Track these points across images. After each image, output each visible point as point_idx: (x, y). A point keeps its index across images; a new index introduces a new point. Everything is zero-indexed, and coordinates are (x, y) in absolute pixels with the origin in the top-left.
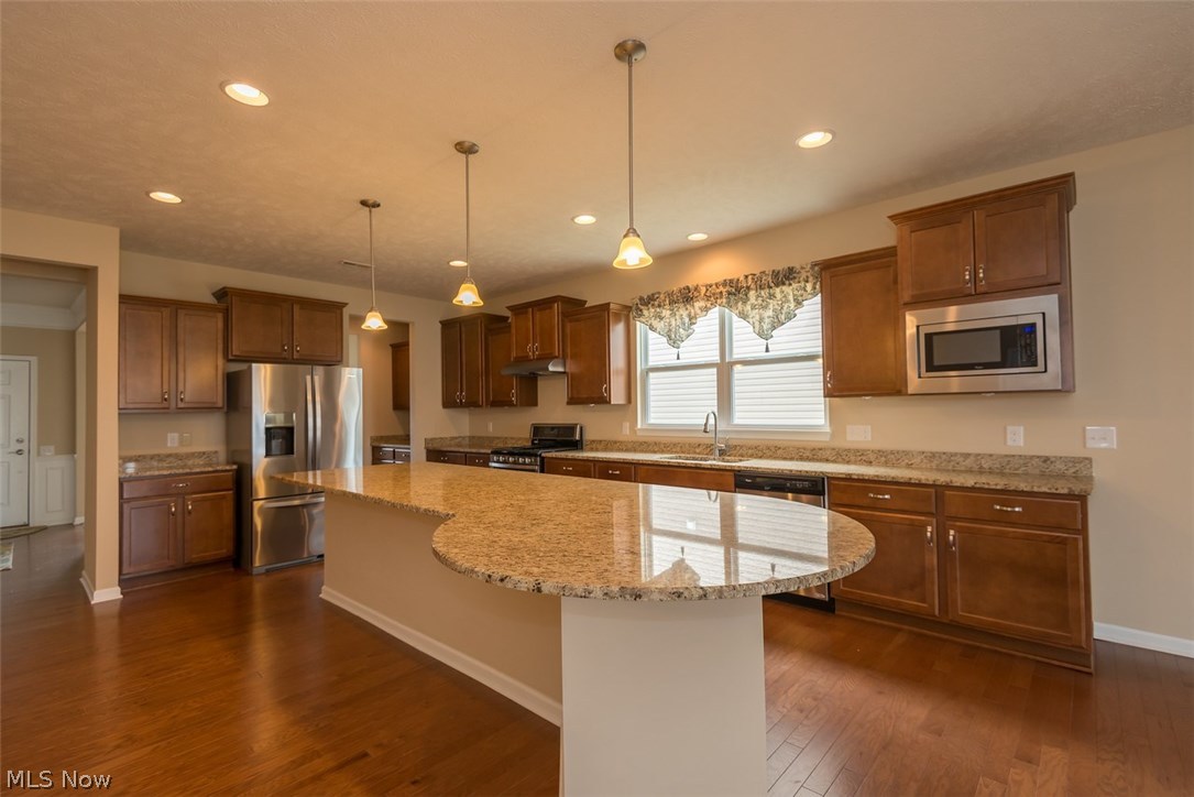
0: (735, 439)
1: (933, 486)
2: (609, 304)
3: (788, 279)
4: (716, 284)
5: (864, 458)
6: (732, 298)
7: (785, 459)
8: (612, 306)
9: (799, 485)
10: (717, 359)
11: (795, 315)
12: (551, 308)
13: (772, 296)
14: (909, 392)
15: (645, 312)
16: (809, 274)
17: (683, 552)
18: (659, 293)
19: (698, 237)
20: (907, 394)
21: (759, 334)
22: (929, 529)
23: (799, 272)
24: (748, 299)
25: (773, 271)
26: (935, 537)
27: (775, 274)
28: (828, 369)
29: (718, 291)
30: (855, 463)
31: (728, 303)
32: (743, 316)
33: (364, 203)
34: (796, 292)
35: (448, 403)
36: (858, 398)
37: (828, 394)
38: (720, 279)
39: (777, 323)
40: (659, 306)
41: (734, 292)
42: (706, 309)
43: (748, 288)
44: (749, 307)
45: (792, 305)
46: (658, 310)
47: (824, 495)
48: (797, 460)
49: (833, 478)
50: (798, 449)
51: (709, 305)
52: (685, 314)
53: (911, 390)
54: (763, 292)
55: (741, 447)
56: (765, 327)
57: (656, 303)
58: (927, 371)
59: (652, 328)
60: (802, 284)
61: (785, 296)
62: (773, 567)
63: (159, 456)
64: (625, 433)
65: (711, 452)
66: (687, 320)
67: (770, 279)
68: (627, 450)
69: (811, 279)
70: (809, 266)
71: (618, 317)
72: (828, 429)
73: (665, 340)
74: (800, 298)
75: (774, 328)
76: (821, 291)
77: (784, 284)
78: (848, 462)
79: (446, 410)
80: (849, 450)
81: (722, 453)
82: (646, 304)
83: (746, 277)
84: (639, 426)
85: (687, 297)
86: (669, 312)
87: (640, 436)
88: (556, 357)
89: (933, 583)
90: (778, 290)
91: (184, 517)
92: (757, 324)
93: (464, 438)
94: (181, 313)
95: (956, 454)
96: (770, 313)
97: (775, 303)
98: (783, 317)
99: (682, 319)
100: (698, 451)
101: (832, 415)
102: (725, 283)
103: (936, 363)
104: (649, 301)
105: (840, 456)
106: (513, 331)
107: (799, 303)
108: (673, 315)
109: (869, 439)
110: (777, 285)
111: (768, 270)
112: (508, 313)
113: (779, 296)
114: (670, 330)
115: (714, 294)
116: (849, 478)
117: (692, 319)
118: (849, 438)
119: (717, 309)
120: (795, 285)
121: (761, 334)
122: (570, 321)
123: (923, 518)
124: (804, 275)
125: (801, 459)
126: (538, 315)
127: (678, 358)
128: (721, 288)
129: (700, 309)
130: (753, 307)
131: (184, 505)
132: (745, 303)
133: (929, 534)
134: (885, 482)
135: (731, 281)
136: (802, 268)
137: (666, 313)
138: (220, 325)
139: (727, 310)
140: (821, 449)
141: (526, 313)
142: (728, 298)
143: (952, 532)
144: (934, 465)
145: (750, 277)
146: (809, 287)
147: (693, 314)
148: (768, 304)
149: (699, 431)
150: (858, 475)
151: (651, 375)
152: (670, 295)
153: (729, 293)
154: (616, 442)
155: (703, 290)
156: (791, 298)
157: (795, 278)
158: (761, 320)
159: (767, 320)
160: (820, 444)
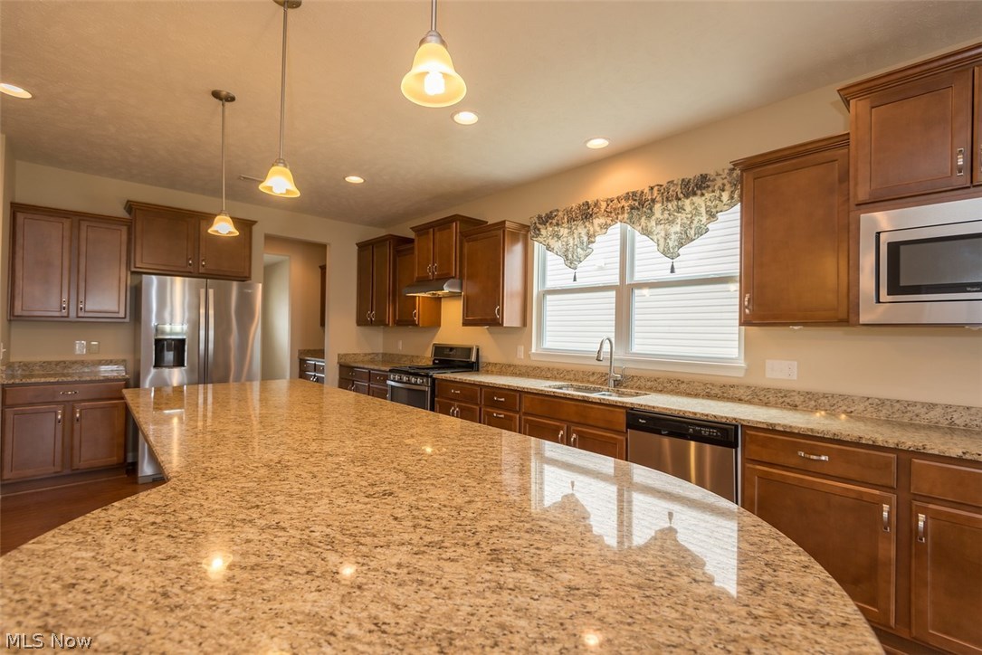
0: (632, 368)
1: (895, 450)
2: (504, 222)
3: (700, 188)
4: (618, 198)
5: (788, 400)
6: (635, 212)
7: (689, 395)
8: (507, 224)
9: (705, 432)
10: (615, 280)
11: (707, 230)
12: (450, 228)
13: (680, 209)
14: (861, 322)
15: (543, 232)
16: (725, 181)
17: (573, 486)
18: (558, 210)
19: (598, 144)
20: (857, 324)
21: (664, 253)
22: (886, 507)
23: (714, 180)
24: (652, 214)
25: (683, 180)
26: (894, 519)
27: (685, 183)
28: (746, 293)
29: (619, 205)
30: (776, 406)
31: (630, 218)
32: (647, 232)
33: (216, 95)
34: (709, 203)
35: (362, 321)
36: (786, 328)
37: (745, 322)
38: (622, 192)
39: (684, 240)
40: (558, 225)
41: (637, 206)
42: (606, 226)
43: (653, 201)
44: (653, 223)
45: (704, 219)
46: (556, 228)
47: (736, 447)
48: (703, 397)
49: (748, 428)
50: (705, 385)
51: (609, 222)
52: (583, 231)
53: (863, 319)
54: (670, 206)
55: (639, 378)
56: (671, 245)
57: (554, 221)
58: (889, 293)
59: (549, 248)
60: (717, 193)
61: (696, 208)
62: (670, 515)
63: (65, 362)
64: (520, 357)
65: (605, 382)
66: (585, 239)
67: (679, 190)
68: (521, 375)
69: (727, 187)
70: (726, 171)
71: (515, 237)
72: (742, 364)
73: (562, 260)
74: (714, 210)
75: (681, 245)
76: (741, 201)
77: (695, 194)
78: (767, 404)
79: (359, 327)
80: (768, 390)
81: (618, 383)
82: (544, 223)
83: (652, 188)
84: (533, 350)
85: (586, 213)
86: (566, 231)
87: (535, 361)
88: (453, 277)
89: (889, 582)
90: (687, 202)
91: (72, 425)
92: (662, 241)
93: (377, 354)
94: (84, 225)
95: (915, 404)
96: (677, 228)
97: (684, 216)
98: (692, 232)
99: (580, 237)
100: (592, 379)
101: (748, 346)
102: (627, 197)
103: (903, 283)
104: (546, 219)
105: (759, 396)
106: (416, 252)
107: (712, 216)
108: (571, 233)
109: (795, 378)
110: (687, 196)
111: (677, 178)
112: (412, 235)
113: (688, 208)
114: (567, 250)
115: (615, 209)
116: (771, 430)
117: (591, 237)
118: (768, 375)
119: (619, 224)
120: (708, 195)
121: (667, 252)
122: (468, 242)
123: (877, 492)
124: (719, 182)
125: (709, 396)
126: (438, 235)
127: (575, 280)
128: (623, 203)
129: (600, 226)
130: (658, 222)
131: (73, 413)
132: (649, 218)
133: (885, 514)
134: (822, 439)
135: (634, 194)
136: (718, 175)
137: (564, 231)
138: (124, 237)
139: (629, 227)
140: (733, 386)
141: (428, 233)
142: (630, 213)
143: (922, 517)
144: (883, 415)
145: (656, 189)
146: (725, 196)
147: (591, 232)
148: (676, 218)
149: (592, 358)
150: (784, 426)
151: (549, 297)
152: (568, 212)
153: (632, 208)
154: (510, 366)
155: (604, 205)
156: (703, 210)
157: (708, 187)
158: (667, 236)
159: (673, 237)
160: (735, 382)
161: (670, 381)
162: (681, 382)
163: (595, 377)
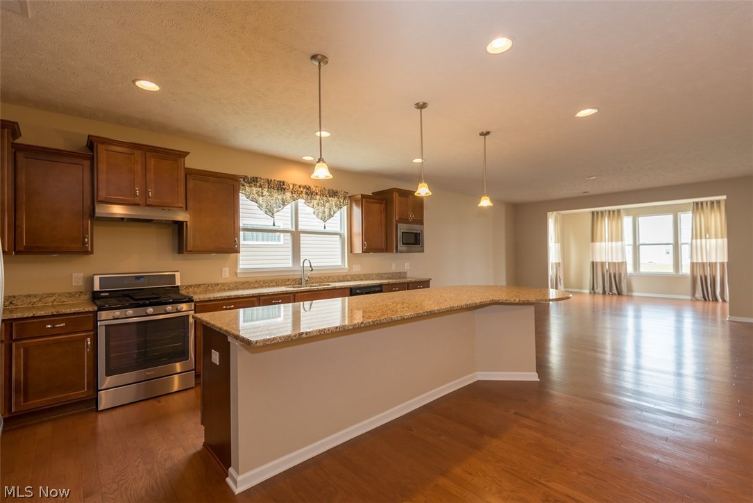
3: (334, 195)
6: (308, 196)
10: (291, 227)
12: (175, 161)
13: (327, 201)
15: (248, 188)
18: (261, 178)
24: (316, 199)
27: (330, 191)
29: (300, 190)
39: (330, 216)
40: (260, 187)
41: (309, 193)
43: (316, 193)
44: (316, 204)
45: (334, 207)
46: (259, 189)
51: (294, 197)
52: (279, 197)
53: (399, 251)
54: (324, 198)
57: (258, 184)
60: (340, 199)
64: (226, 277)
66: (280, 201)
67: (327, 192)
83: (315, 187)
84: (238, 270)
85: (281, 187)
86: (267, 193)
87: (241, 278)
96: (327, 209)
97: (328, 204)
99: (275, 200)
102: (305, 187)
107: (339, 208)
108: (270, 196)
113: (330, 202)
114: (269, 205)
115: (298, 191)
117: (284, 202)
120: (336, 199)
122: (194, 179)
125: (339, 281)
127: (274, 225)
128: (302, 189)
129: (290, 197)
130: (319, 204)
132: (314, 200)
135: (309, 187)
136: (340, 192)
137: (265, 193)
141: (130, 153)
142: (305, 195)
145: (317, 188)
147: (284, 199)
152: (269, 182)
153: (307, 193)
155: (291, 186)
157: (337, 195)
158: (323, 212)
159: (326, 213)
160: (345, 274)
161: (325, 278)
162: (329, 277)
163: (290, 282)
